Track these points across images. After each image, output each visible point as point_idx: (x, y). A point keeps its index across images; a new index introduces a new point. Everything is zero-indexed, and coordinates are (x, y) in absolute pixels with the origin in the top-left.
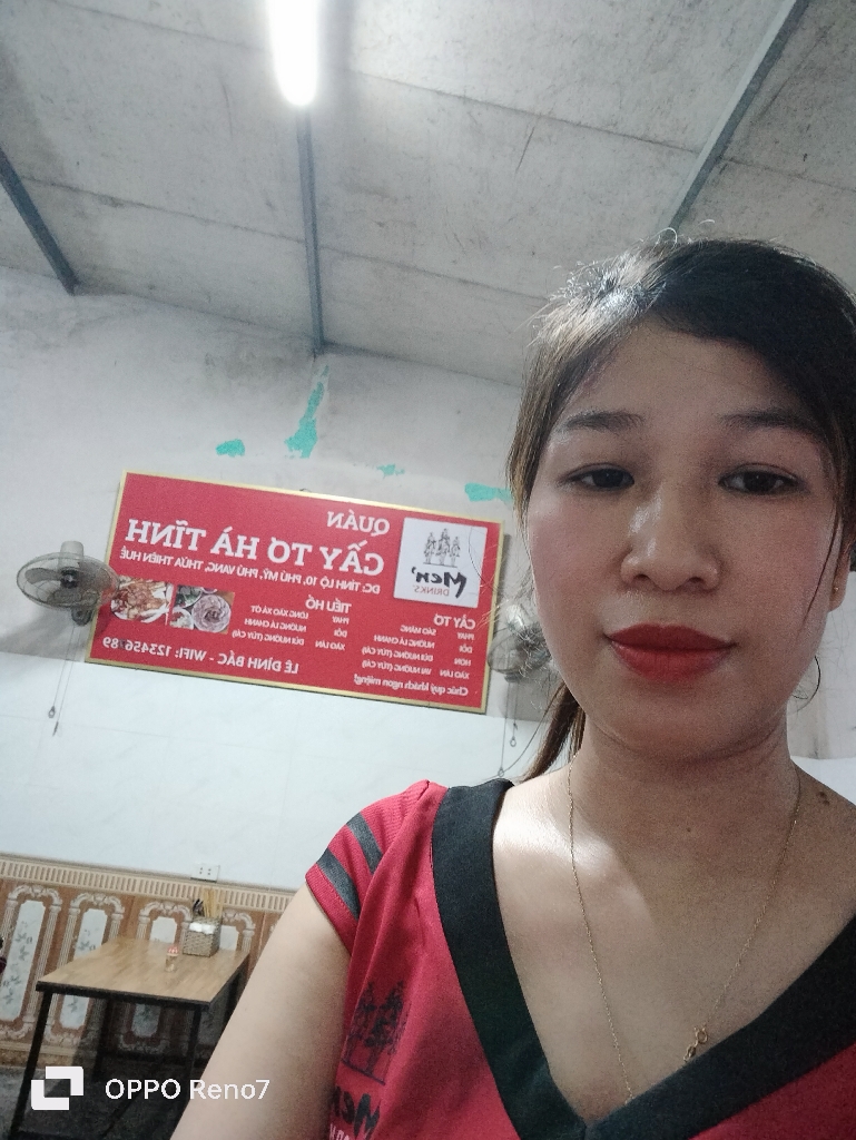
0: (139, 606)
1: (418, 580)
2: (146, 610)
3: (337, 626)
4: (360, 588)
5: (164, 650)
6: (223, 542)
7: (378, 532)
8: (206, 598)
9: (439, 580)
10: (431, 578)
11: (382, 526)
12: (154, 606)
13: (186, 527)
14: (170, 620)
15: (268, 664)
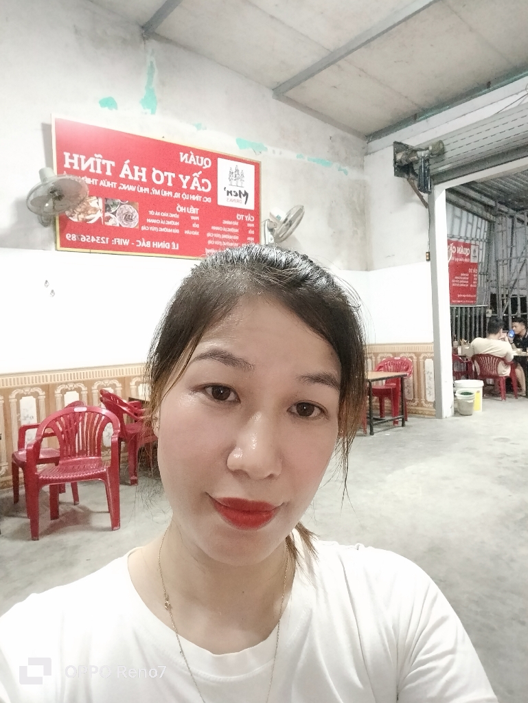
0: (83, 212)
1: (228, 195)
2: (88, 215)
3: (194, 221)
4: (202, 199)
5: (105, 240)
6: (126, 170)
7: (206, 167)
8: (122, 206)
9: (236, 195)
10: (233, 193)
11: (207, 163)
12: (93, 212)
13: (102, 159)
14: (104, 221)
15: (164, 245)
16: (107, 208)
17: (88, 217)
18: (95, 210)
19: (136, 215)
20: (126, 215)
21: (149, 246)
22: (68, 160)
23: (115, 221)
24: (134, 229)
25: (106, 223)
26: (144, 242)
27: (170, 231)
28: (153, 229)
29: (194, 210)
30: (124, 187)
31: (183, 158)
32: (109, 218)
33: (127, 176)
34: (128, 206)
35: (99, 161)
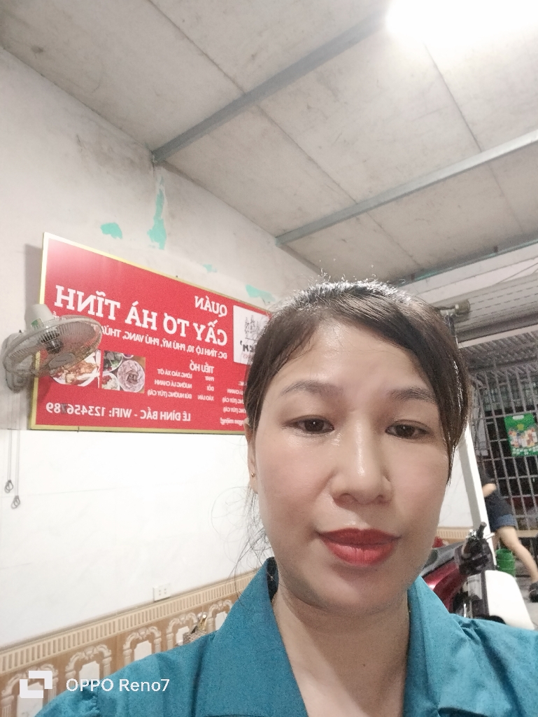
0: (74, 371)
1: (244, 350)
2: (81, 374)
3: (209, 383)
4: (217, 355)
5: (100, 411)
6: (133, 314)
7: (222, 315)
8: (126, 362)
10: (249, 349)
11: (223, 310)
12: (87, 370)
13: (104, 298)
14: (102, 383)
15: (173, 416)
16: (106, 364)
17: (80, 378)
18: (91, 367)
19: (142, 375)
20: (130, 376)
21: (156, 418)
22: (60, 297)
23: (115, 384)
24: (138, 393)
25: (103, 386)
26: (150, 413)
27: (181, 396)
28: (162, 393)
29: (209, 369)
30: (130, 336)
31: (198, 302)
32: (108, 378)
33: (134, 321)
34: (133, 363)
35: (101, 300)
